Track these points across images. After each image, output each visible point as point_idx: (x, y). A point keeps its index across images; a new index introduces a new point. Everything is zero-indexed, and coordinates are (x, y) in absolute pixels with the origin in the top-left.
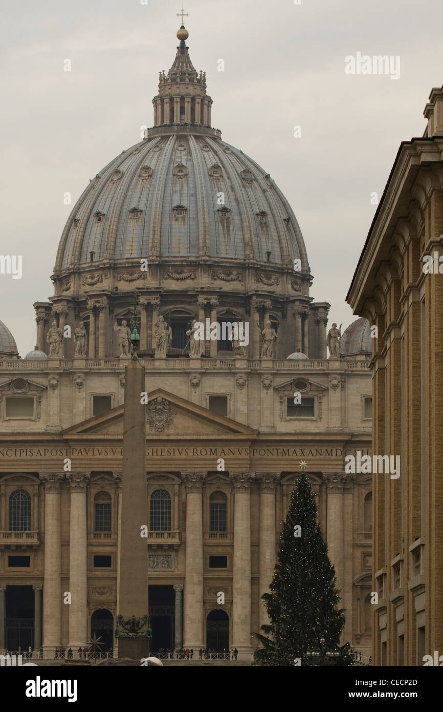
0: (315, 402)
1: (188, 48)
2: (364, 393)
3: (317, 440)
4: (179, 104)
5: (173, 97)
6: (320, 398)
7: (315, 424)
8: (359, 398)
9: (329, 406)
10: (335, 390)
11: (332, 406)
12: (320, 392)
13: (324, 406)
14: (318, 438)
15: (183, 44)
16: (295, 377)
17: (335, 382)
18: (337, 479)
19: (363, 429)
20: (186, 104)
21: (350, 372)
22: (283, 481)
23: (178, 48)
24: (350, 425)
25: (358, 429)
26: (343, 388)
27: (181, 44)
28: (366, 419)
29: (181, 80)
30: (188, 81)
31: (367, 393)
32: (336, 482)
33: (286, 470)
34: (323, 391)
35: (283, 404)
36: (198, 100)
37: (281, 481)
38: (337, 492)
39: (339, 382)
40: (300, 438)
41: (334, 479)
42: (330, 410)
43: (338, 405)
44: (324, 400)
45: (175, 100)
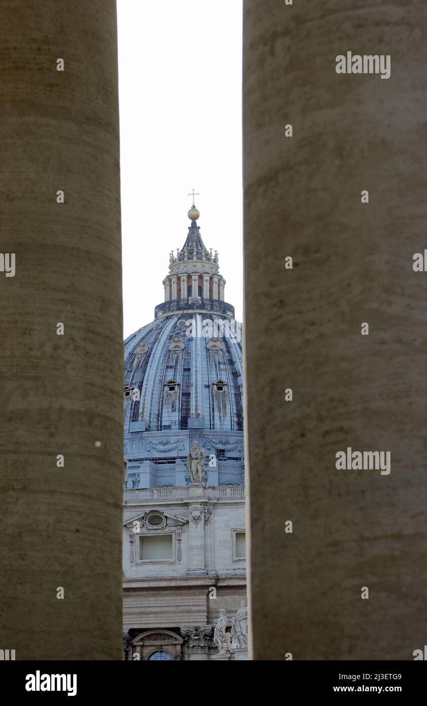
0: (173, 539)
1: (199, 228)
2: (235, 527)
3: (172, 587)
4: (186, 282)
5: (180, 275)
6: (179, 534)
7: (173, 567)
8: (229, 533)
9: (190, 544)
10: (197, 524)
11: (193, 544)
12: (179, 527)
13: (183, 545)
14: (173, 584)
15: (194, 224)
16: (148, 510)
17: (196, 513)
18: (198, 636)
19: (233, 571)
20: (193, 282)
21: (216, 501)
22: (136, 641)
23: (189, 228)
24: (217, 567)
25: (228, 572)
26: (206, 522)
27: (192, 224)
28: (238, 558)
29: (189, 259)
30: (196, 258)
31: (238, 527)
32: (197, 639)
33: (136, 627)
34: (183, 525)
35: (134, 544)
36: (206, 278)
37: (133, 641)
38: (199, 652)
39: (201, 513)
40: (152, 584)
41: (195, 636)
42: (191, 548)
43: (200, 542)
44: (184, 537)
45: (182, 278)
